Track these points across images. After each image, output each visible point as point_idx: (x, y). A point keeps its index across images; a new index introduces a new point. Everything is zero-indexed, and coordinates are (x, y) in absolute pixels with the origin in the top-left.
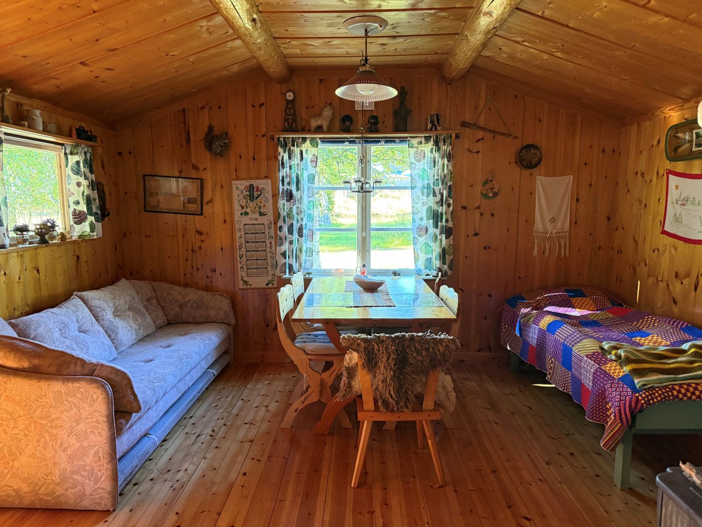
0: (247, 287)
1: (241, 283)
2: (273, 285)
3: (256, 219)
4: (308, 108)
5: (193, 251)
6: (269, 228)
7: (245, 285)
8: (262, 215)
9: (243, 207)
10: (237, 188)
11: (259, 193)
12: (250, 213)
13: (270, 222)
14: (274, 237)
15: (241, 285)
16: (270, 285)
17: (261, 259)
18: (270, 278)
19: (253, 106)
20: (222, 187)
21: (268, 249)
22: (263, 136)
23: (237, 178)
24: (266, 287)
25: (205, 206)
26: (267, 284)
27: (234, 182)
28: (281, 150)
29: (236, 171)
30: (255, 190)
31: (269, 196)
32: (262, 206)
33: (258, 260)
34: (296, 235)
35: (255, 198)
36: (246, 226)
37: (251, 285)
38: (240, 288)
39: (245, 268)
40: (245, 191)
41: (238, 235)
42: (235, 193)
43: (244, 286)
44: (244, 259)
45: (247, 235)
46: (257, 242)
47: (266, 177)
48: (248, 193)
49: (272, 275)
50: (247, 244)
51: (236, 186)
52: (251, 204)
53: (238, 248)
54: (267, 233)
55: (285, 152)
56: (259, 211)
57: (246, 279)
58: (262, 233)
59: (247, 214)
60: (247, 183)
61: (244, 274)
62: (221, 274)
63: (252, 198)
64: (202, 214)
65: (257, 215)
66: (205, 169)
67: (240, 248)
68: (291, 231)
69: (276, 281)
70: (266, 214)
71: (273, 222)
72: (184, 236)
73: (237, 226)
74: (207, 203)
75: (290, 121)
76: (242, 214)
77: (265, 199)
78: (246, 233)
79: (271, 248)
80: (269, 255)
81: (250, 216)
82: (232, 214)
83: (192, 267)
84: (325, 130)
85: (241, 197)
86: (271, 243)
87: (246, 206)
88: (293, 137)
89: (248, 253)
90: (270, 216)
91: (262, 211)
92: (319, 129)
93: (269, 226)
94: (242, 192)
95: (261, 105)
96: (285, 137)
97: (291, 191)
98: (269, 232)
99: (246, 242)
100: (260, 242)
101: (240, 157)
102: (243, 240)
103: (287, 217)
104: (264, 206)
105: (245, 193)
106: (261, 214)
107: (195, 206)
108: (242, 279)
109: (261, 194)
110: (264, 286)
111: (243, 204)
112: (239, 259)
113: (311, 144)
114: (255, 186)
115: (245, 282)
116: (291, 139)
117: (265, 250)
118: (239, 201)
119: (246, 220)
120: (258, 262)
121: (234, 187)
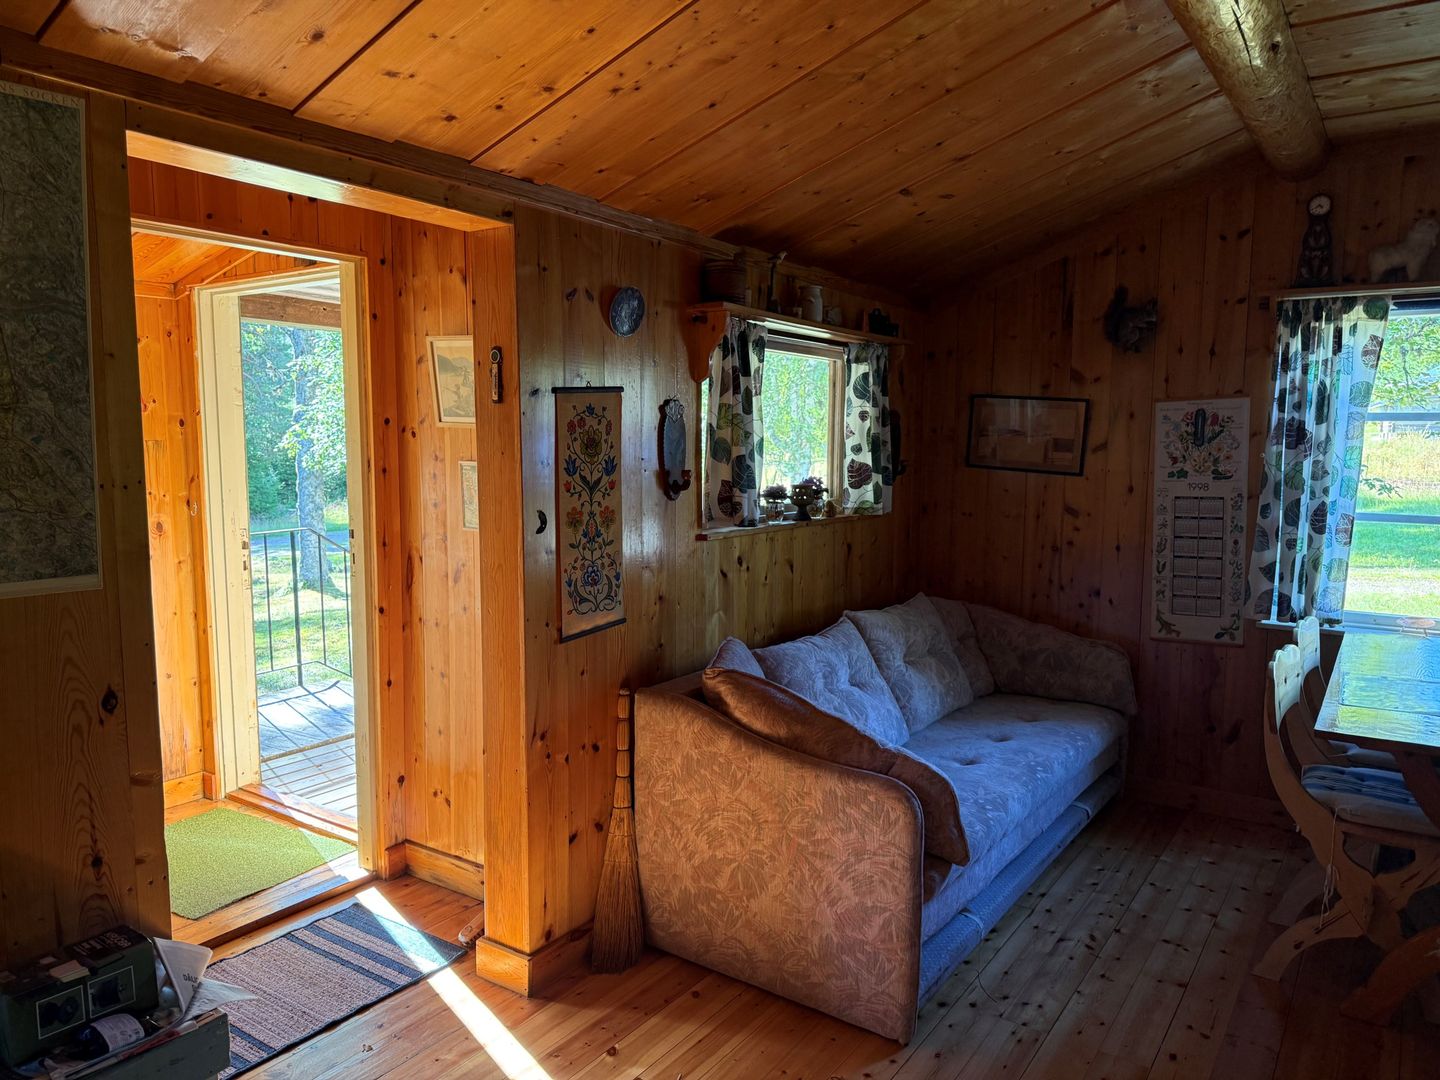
0: (1169, 636)
1: (1156, 625)
2: (1233, 637)
3: (1206, 487)
4: (1365, 228)
5: (1055, 549)
6: (1236, 507)
7: (1164, 632)
8: (1221, 479)
9: (1175, 460)
10: (1165, 417)
11: (1217, 428)
12: (1191, 472)
13: (1240, 495)
14: (1245, 529)
15: (1155, 630)
16: (1226, 639)
17: (1207, 578)
18: (1226, 621)
19: (1223, 238)
20: (1132, 416)
21: (1228, 557)
22: (1241, 301)
23: (1168, 397)
24: (1215, 640)
25: (1090, 458)
26: (1218, 636)
27: (1159, 405)
28: (1283, 330)
29: (1167, 380)
30: (1209, 422)
31: (1243, 435)
32: (1222, 458)
33: (1201, 578)
34: (1304, 529)
35: (1206, 440)
36: (1178, 502)
37: (1178, 633)
38: (1153, 636)
39: (1168, 594)
40: (1183, 425)
41: (1158, 520)
42: (1161, 429)
43: (1163, 635)
44: (1167, 573)
45: (1178, 522)
46: (1201, 538)
47: (1239, 393)
48: (1190, 429)
49: (1233, 616)
50: (1179, 542)
51: (1164, 413)
52: (1196, 454)
53: (1155, 548)
54: (1228, 519)
55: (1293, 334)
56: (1213, 468)
57: (1167, 617)
58: (1217, 518)
59: (1183, 474)
60: (1190, 407)
61: (1165, 607)
62: (1111, 601)
63: (1198, 439)
64: (1081, 474)
65: (1208, 478)
66: (1097, 380)
67: (1161, 548)
68: (1292, 518)
69: (1241, 629)
70: (1231, 477)
71: (1245, 495)
72: (1038, 517)
73: (1158, 502)
74: (1096, 450)
75: (1316, 263)
76: (1171, 475)
77: (1230, 441)
78: (1176, 517)
79: (1236, 553)
80: (1229, 570)
81: (1189, 480)
82: (1148, 474)
83: (1051, 581)
84: (1412, 275)
85: (1172, 438)
86: (1236, 542)
87: (1184, 457)
88: (1319, 300)
89: (1177, 561)
90: (1241, 481)
91: (1220, 470)
92: (1395, 276)
93: (1236, 502)
94: (1177, 427)
95: (1242, 234)
96: (1298, 301)
97: (1302, 424)
98: (1233, 518)
99: (1175, 537)
100: (1210, 538)
101: (1181, 351)
102: (1168, 532)
103: (1286, 483)
104: (1228, 458)
105: (1184, 428)
106: (1218, 476)
107: (1069, 456)
108: (1159, 618)
109: (1222, 431)
110: (1211, 638)
111: (1177, 454)
112: (1155, 574)
113: (1367, 311)
114: (1209, 414)
115: (1166, 626)
116: (1312, 304)
117: (1221, 559)
118: (1167, 447)
119: (1180, 487)
120: (1202, 582)
121: (1159, 416)
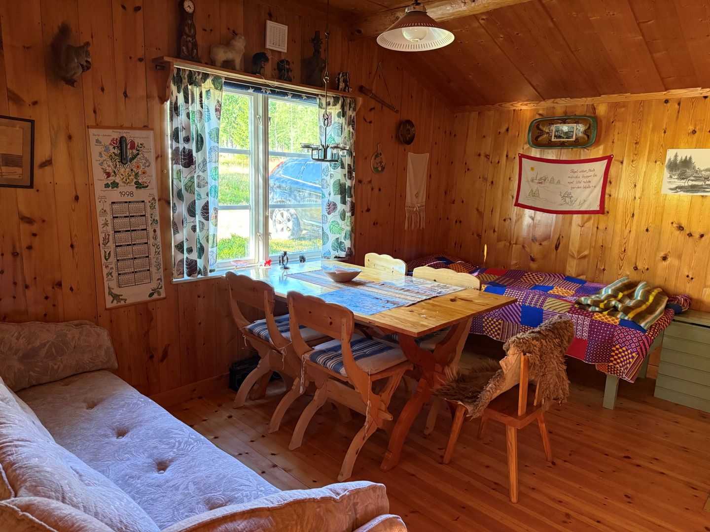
0: (119, 304)
1: (109, 299)
2: (159, 294)
3: (131, 194)
4: (205, 30)
5: (15, 254)
6: (152, 207)
7: (115, 301)
8: (141, 188)
9: (108, 175)
10: (97, 141)
11: (135, 151)
12: (121, 183)
13: (154, 199)
14: (159, 221)
15: (110, 303)
16: (155, 296)
17: (140, 258)
18: (154, 285)
19: (124, 7)
20: (70, 137)
21: (151, 242)
22: (141, 60)
23: (97, 125)
24: (149, 299)
25: (37, 172)
26: (151, 295)
27: (92, 131)
29: (95, 112)
30: (129, 147)
31: (152, 157)
32: (140, 173)
33: (135, 258)
36: (115, 206)
37: (125, 300)
38: (108, 307)
39: (115, 274)
40: (111, 147)
41: (101, 221)
43: (115, 304)
44: (112, 259)
45: (116, 220)
46: (133, 230)
47: (146, 127)
48: (117, 151)
49: (158, 280)
50: (118, 235)
51: (97, 137)
52: (122, 170)
53: (101, 242)
54: (148, 215)
56: (135, 180)
57: (116, 291)
58: (141, 216)
59: (115, 185)
60: (116, 134)
61: (113, 284)
62: (71, 289)
63: (123, 159)
64: (31, 186)
65: (132, 188)
66: (35, 103)
67: (106, 241)
68: (192, 212)
69: (163, 287)
70: (147, 186)
71: (157, 198)
73: (99, 207)
74: (43, 165)
75: (190, 45)
76: (107, 186)
77: (144, 161)
78: (114, 217)
80: (153, 249)
81: (121, 189)
82: (90, 186)
83: (15, 283)
85: (104, 157)
86: (155, 231)
87: (115, 172)
88: (190, 70)
89: (119, 249)
90: (153, 190)
91: (140, 181)
92: (228, 65)
93: (152, 204)
94: (107, 149)
95: (137, 9)
96: (180, 68)
97: (190, 152)
98: (152, 214)
99: (115, 232)
100: (138, 230)
101: (103, 90)
102: (110, 229)
104: (144, 173)
105: (112, 150)
106: (139, 186)
107: (19, 170)
108: (110, 293)
109: (138, 154)
111: (109, 170)
112: (104, 260)
114: (128, 141)
115: (116, 297)
117: (147, 243)
118: (101, 164)
119: (114, 195)
120: (136, 261)
